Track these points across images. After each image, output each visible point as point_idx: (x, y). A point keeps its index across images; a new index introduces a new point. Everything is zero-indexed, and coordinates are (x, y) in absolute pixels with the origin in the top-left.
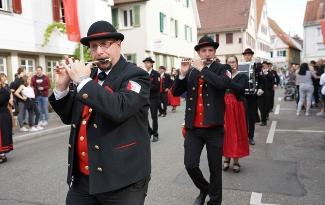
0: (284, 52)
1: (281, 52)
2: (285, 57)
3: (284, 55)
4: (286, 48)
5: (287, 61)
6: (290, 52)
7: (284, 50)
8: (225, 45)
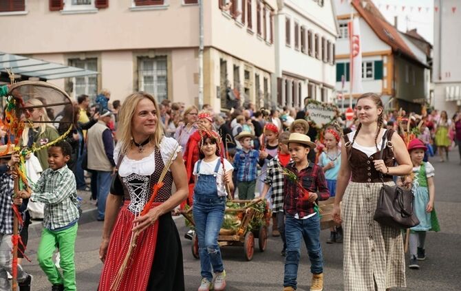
0: (379, 65)
1: (369, 65)
2: (379, 82)
3: (379, 76)
4: (383, 55)
5: (384, 93)
6: (394, 67)
7: (379, 59)
8: (131, 10)
